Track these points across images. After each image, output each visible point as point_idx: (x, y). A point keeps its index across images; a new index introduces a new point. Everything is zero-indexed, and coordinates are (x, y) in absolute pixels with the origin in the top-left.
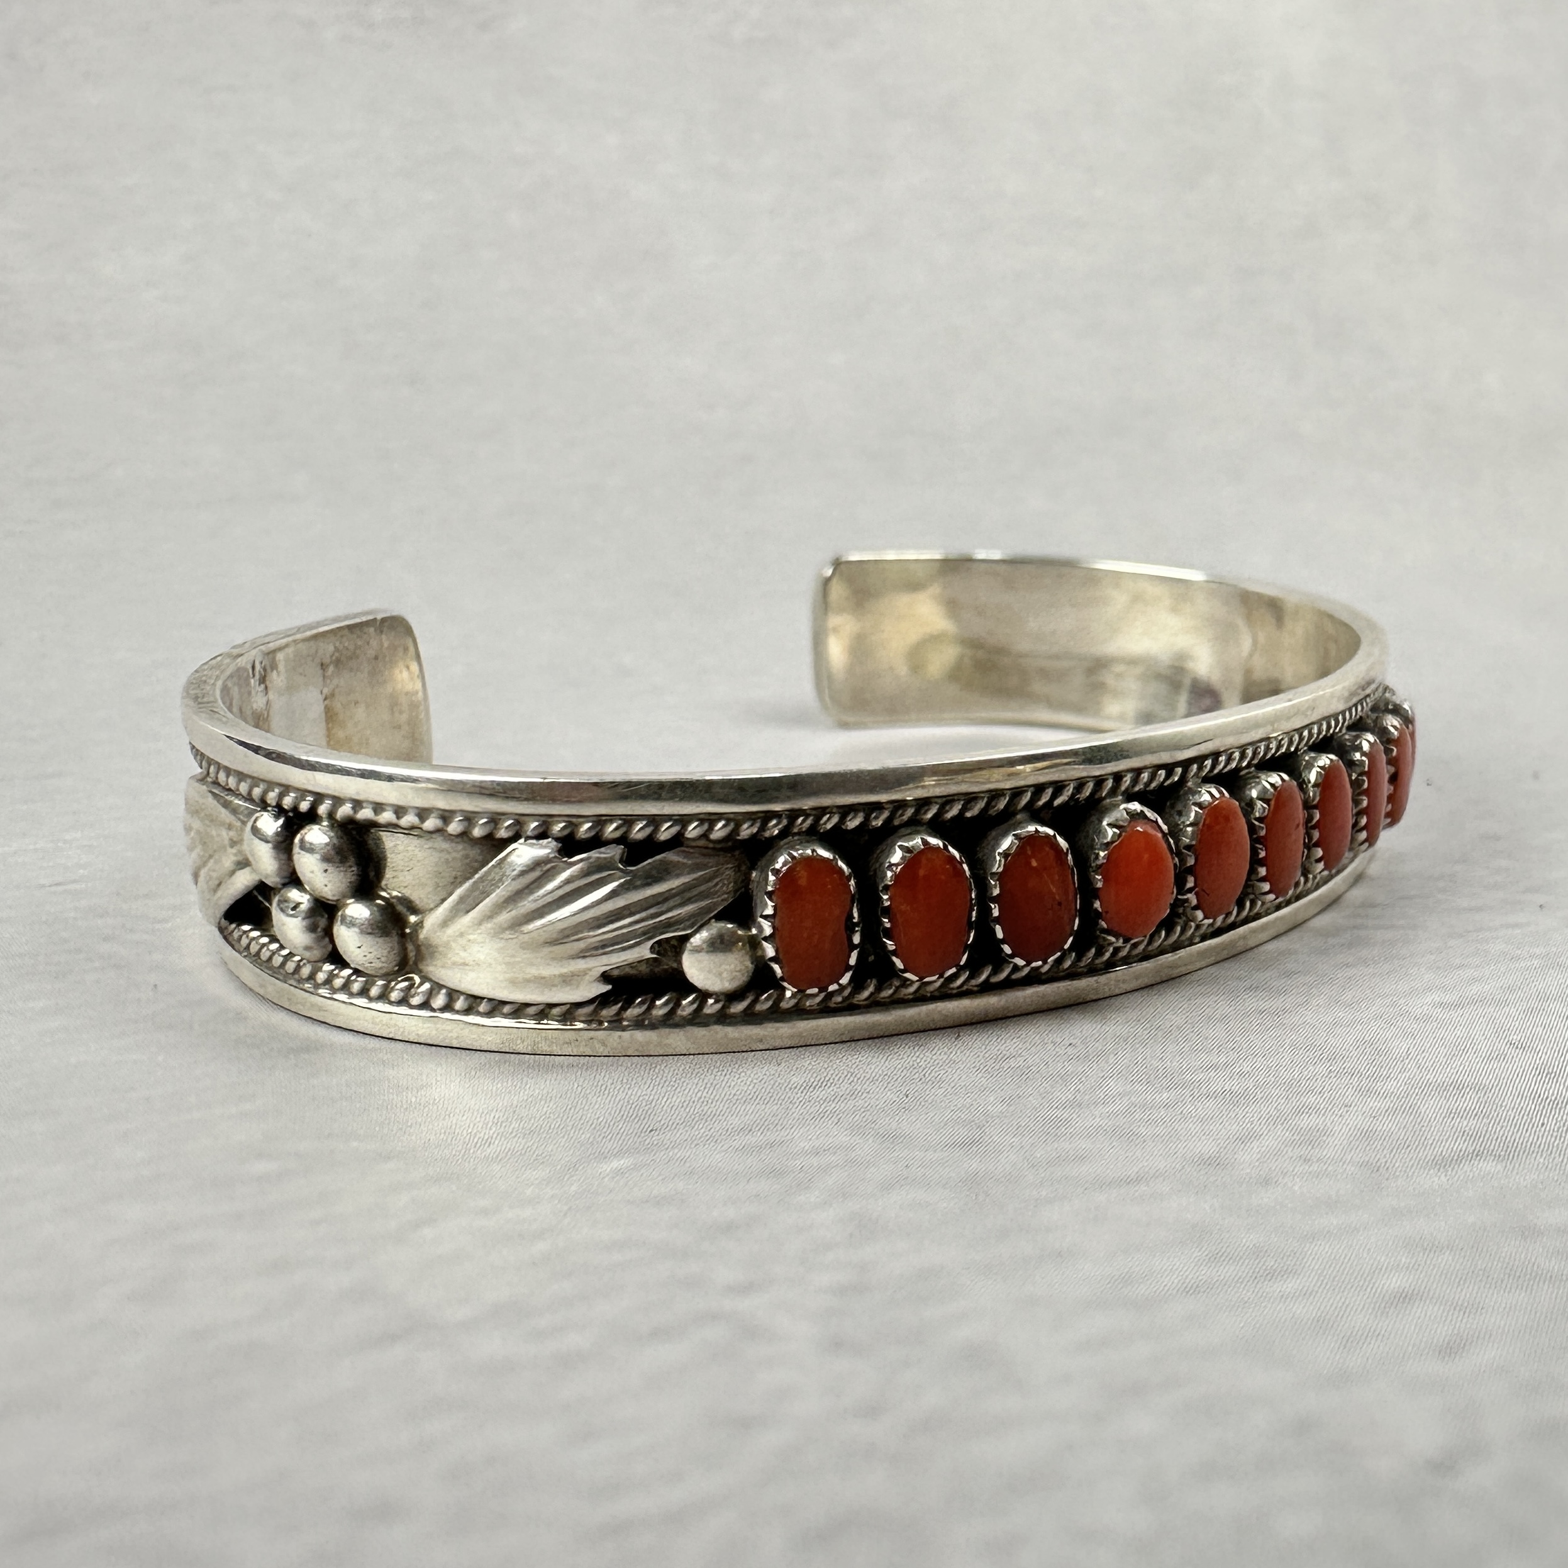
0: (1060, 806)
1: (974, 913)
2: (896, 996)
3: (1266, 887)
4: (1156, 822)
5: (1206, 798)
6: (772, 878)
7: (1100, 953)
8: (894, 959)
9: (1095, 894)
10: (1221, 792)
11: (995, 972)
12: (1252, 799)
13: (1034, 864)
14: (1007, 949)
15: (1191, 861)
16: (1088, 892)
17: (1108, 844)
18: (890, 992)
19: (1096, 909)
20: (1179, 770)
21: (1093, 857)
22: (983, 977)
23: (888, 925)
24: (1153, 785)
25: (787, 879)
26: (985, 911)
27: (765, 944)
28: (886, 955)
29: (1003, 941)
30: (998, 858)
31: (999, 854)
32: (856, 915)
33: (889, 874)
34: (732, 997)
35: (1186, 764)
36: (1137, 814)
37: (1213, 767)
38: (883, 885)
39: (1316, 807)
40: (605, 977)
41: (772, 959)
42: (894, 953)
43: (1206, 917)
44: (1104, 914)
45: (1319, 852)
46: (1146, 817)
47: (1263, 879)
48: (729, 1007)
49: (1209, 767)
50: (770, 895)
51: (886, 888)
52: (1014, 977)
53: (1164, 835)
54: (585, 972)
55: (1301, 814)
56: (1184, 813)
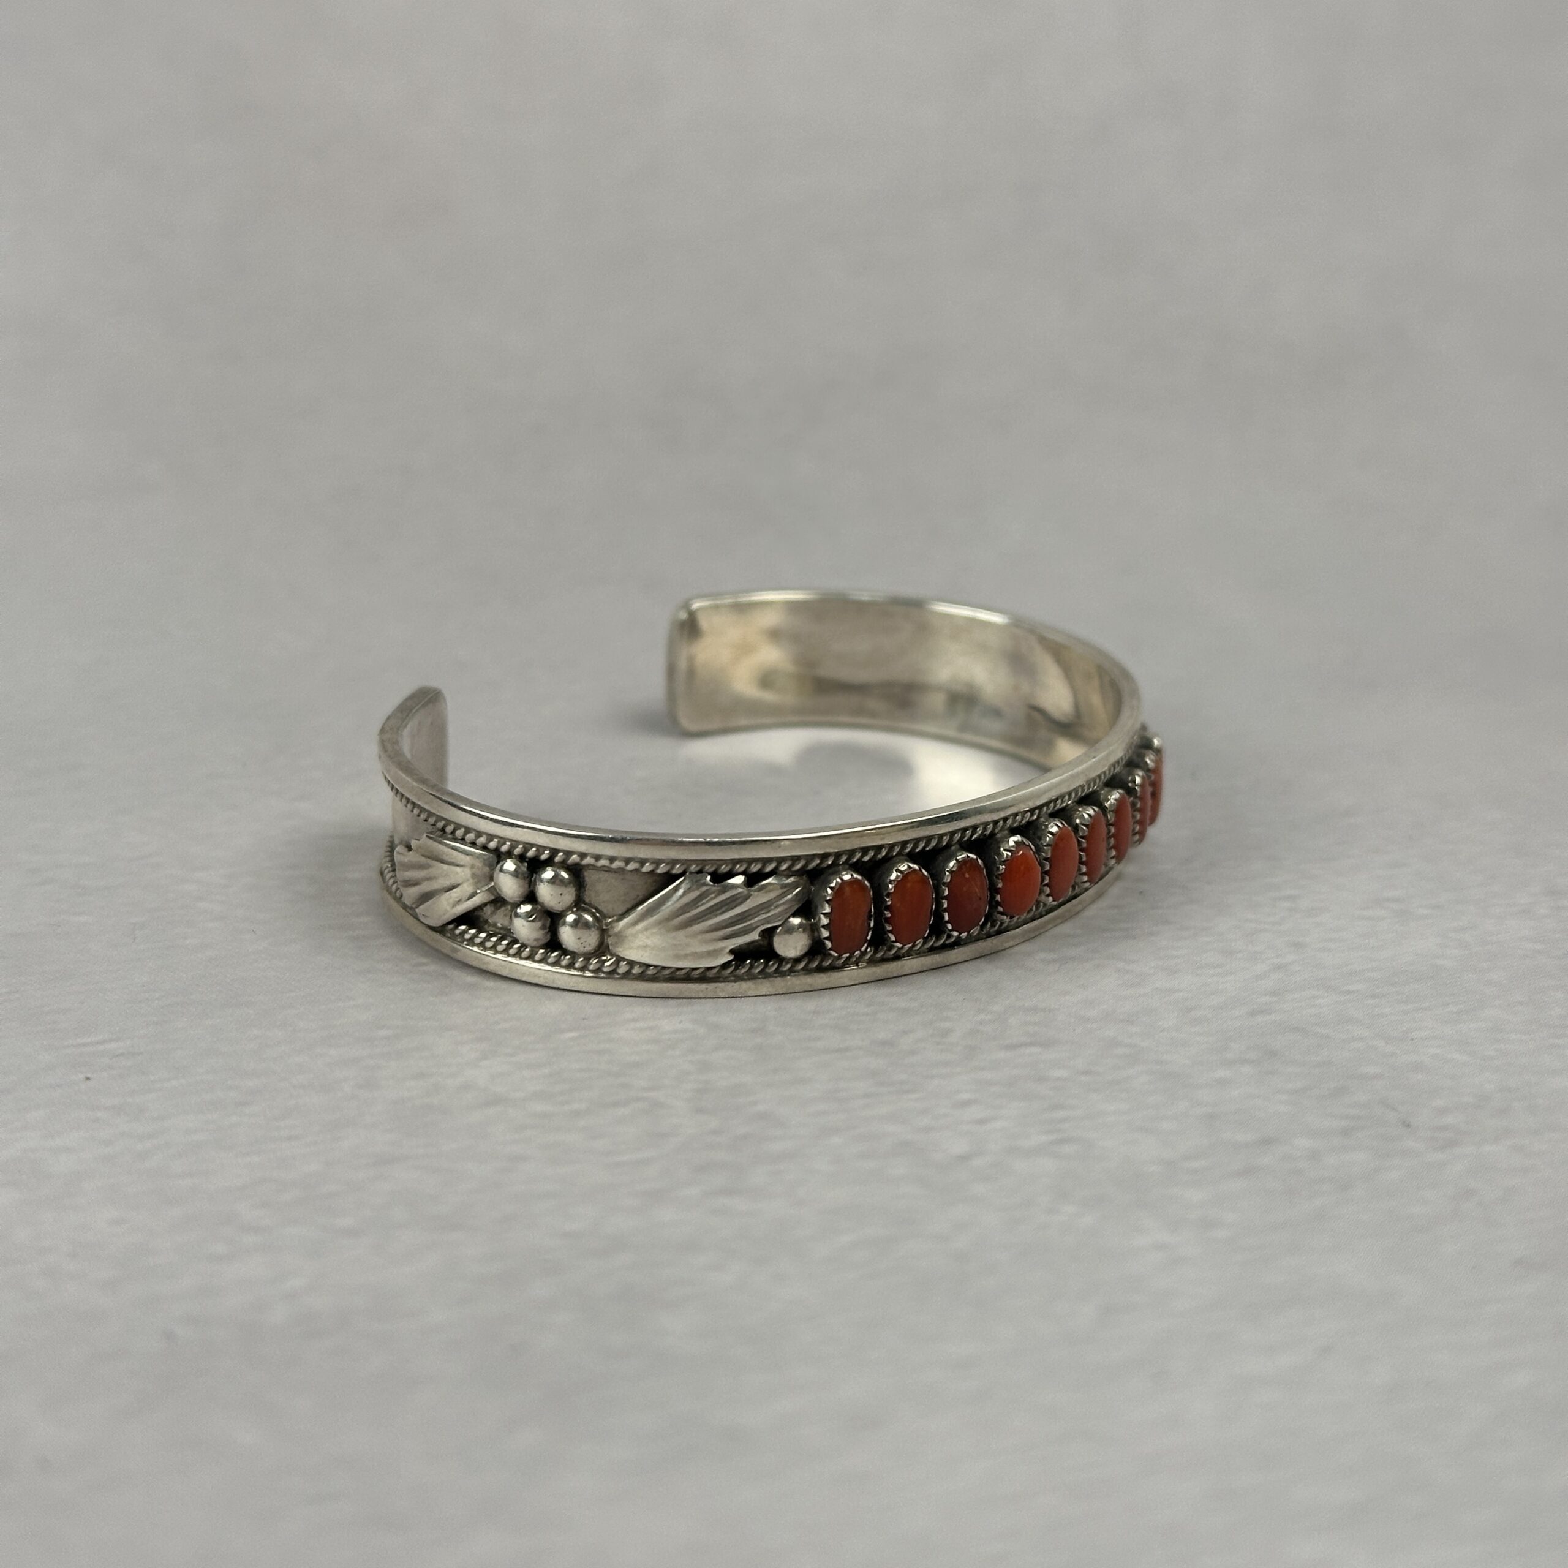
0: (975, 839)
1: (934, 907)
2: (885, 957)
3: (1085, 878)
4: (1029, 846)
5: (1054, 829)
6: (830, 891)
7: (993, 926)
8: (890, 935)
9: (997, 891)
10: (1062, 823)
11: (937, 939)
12: (1077, 824)
13: (967, 876)
14: (950, 927)
15: (1047, 868)
16: (993, 890)
17: (1004, 861)
18: (882, 954)
19: (997, 901)
20: (1037, 811)
21: (995, 869)
22: (931, 944)
23: (889, 915)
24: (1023, 822)
25: (839, 891)
26: (939, 904)
27: (822, 930)
28: (885, 932)
29: (948, 922)
30: (947, 873)
31: (948, 871)
32: (873, 910)
33: (890, 886)
34: (797, 960)
35: (1040, 807)
36: (1020, 842)
37: (1055, 807)
38: (886, 892)
39: (1112, 825)
40: (732, 952)
41: (826, 938)
42: (890, 932)
43: (1054, 901)
44: (1002, 903)
45: (1114, 853)
46: (1024, 843)
47: (1084, 874)
48: (794, 966)
49: (1052, 807)
50: (828, 901)
51: (888, 895)
52: (947, 942)
53: (1034, 853)
54: (722, 949)
55: (1104, 830)
56: (1043, 838)
